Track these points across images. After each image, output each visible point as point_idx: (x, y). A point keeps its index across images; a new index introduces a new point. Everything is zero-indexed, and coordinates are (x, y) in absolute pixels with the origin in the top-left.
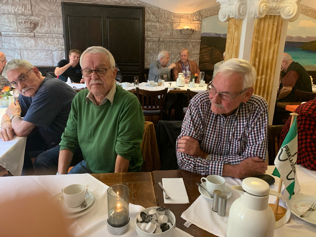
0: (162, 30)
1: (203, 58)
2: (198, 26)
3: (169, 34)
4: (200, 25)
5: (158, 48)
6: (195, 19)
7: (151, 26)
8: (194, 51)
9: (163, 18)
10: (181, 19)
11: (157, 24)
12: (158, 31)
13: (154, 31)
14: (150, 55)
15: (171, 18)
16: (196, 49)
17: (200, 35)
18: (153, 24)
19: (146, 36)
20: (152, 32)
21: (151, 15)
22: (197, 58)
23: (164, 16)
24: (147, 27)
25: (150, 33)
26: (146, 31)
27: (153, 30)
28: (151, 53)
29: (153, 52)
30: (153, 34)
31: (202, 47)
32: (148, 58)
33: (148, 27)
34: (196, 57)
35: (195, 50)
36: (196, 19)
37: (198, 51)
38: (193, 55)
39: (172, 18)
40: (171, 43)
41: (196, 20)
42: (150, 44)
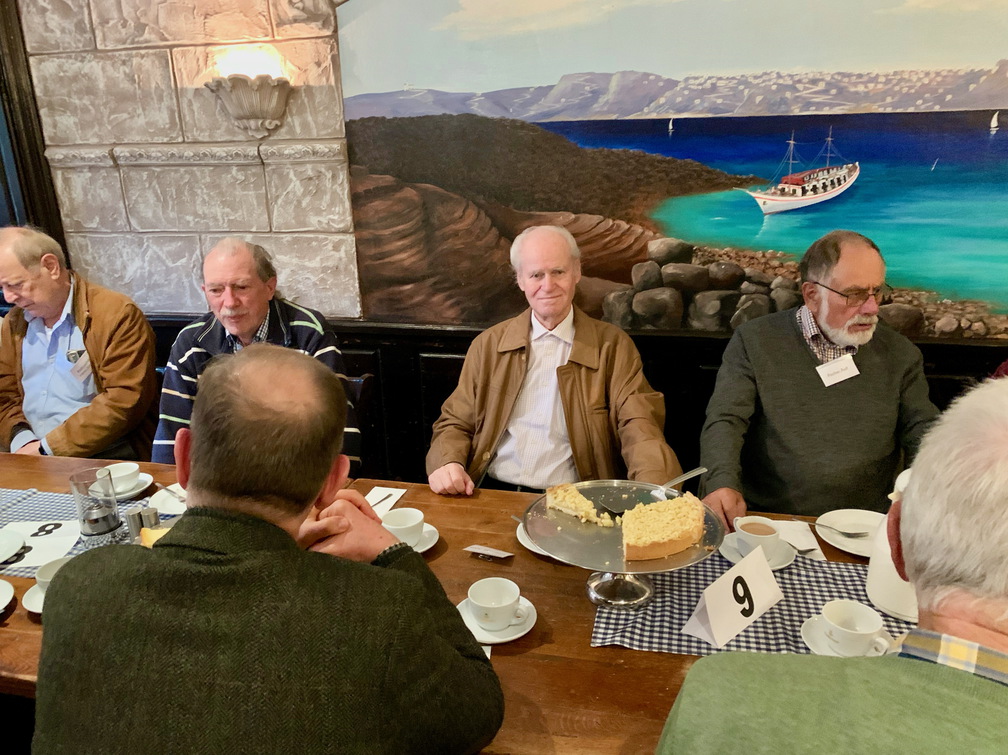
0: (123, 98)
1: (383, 256)
2: (318, 52)
3: (162, 118)
4: (325, 49)
5: (121, 204)
6: (292, 13)
7: (61, 79)
8: (319, 212)
9: (115, 25)
10: (212, 21)
11: (93, 67)
12: (105, 104)
13: (85, 110)
14: (94, 242)
15: (157, 21)
16: (327, 198)
17: (338, 110)
18: (73, 66)
19: (51, 139)
20: (74, 111)
21: (48, 14)
22: (342, 254)
23: (115, 15)
24: (46, 91)
25: (67, 121)
26: (43, 112)
27: (77, 102)
28: (95, 231)
29: (102, 223)
30: (83, 126)
31: (361, 189)
32: (89, 258)
33: (51, 86)
34: (336, 248)
35: (324, 205)
36: (296, 12)
37: (341, 214)
38: (316, 239)
39: (162, 23)
40: (182, 170)
41: (295, 20)
42: (79, 180)
